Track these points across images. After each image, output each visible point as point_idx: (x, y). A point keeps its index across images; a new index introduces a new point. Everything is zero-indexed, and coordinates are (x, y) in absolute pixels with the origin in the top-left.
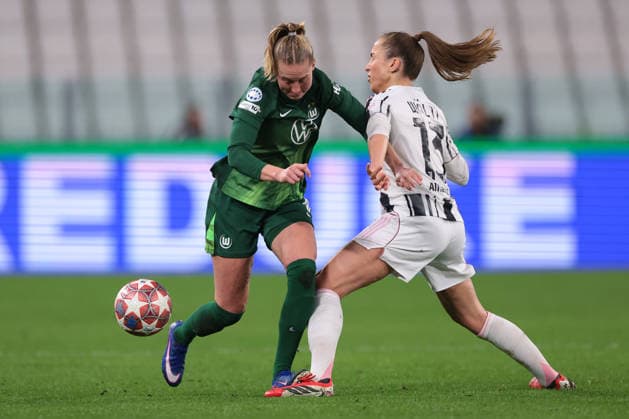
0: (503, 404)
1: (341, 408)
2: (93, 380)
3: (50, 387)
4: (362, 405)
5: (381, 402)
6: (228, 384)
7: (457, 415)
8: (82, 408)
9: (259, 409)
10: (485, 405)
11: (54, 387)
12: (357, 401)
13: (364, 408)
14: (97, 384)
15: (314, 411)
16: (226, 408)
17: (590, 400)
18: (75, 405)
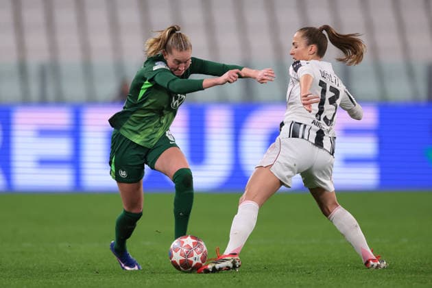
0: (332, 279)
1: (223, 282)
2: (60, 262)
3: (31, 266)
4: (237, 279)
5: (250, 278)
6: (149, 265)
7: (300, 286)
8: (52, 281)
9: (169, 282)
10: (319, 280)
11: (35, 267)
12: (234, 277)
13: (239, 281)
14: (62, 265)
15: (206, 283)
16: (148, 281)
17: (389, 276)
18: (47, 278)
